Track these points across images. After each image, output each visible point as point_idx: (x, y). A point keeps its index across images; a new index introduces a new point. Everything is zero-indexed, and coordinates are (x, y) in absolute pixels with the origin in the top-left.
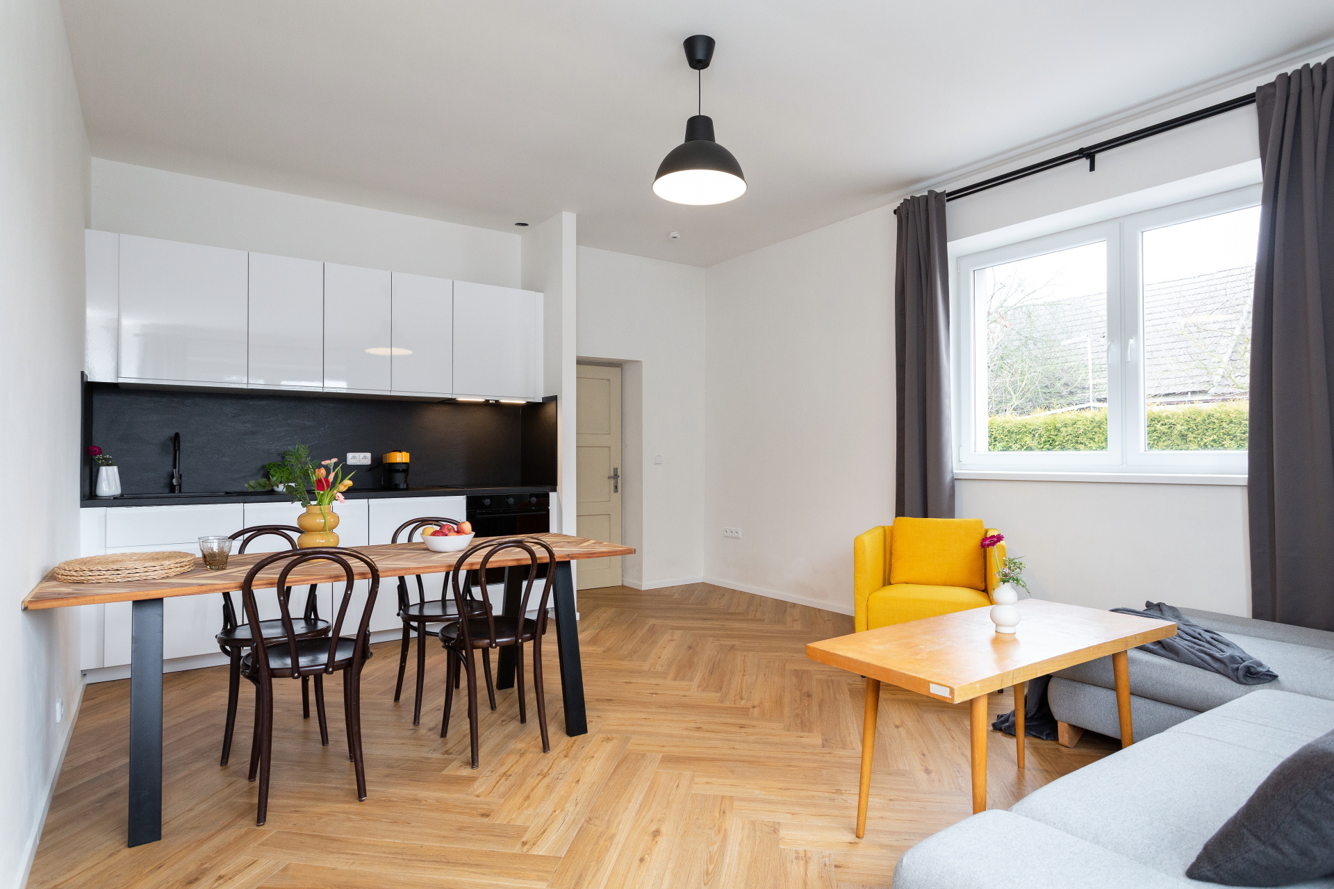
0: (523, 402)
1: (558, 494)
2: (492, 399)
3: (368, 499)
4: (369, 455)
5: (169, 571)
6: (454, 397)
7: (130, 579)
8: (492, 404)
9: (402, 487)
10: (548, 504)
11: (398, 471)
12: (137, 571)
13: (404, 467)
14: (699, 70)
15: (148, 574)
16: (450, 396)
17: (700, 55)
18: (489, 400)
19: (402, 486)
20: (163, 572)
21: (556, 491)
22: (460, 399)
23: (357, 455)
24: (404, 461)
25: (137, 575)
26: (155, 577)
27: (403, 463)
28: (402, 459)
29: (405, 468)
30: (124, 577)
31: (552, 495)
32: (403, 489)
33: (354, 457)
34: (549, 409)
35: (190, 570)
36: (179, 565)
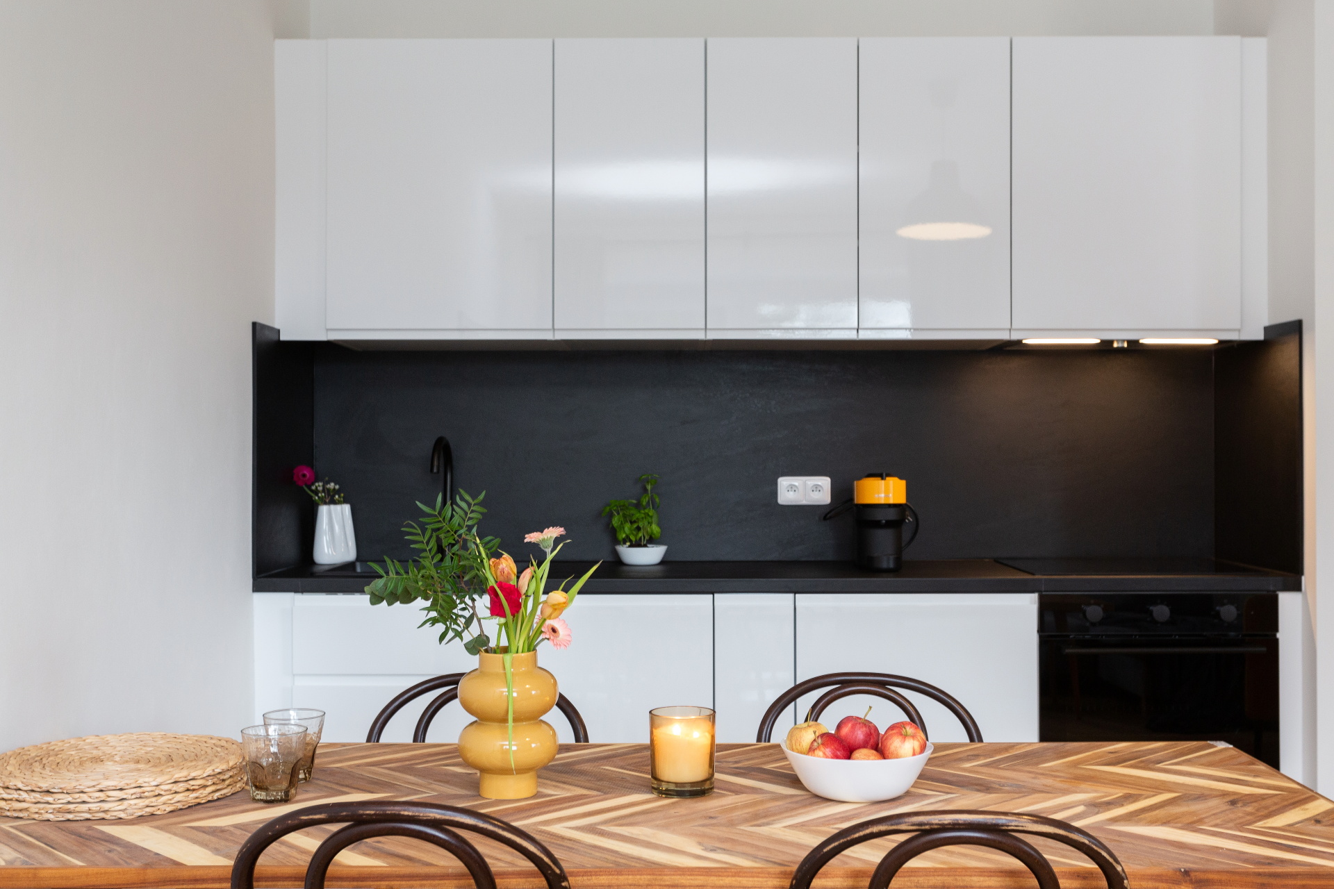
0: (1211, 341)
1: (1305, 599)
2: (1120, 338)
3: (795, 593)
4: (825, 482)
5: (154, 801)
6: (1015, 336)
7: (70, 816)
8: (1120, 351)
9: (884, 565)
10: (1274, 626)
11: (877, 524)
12: (84, 797)
13: (892, 515)
15: (106, 806)
16: (1004, 336)
18: (1111, 342)
19: (887, 562)
20: (142, 803)
21: (1297, 587)
22: (1030, 341)
23: (797, 481)
24: (891, 502)
25: (85, 807)
26: (122, 815)
27: (890, 506)
28: (887, 496)
29: (896, 516)
30: (59, 811)
31: (1288, 602)
32: (888, 571)
33: (792, 488)
34: (1283, 356)
35: (216, 796)
36: (181, 787)
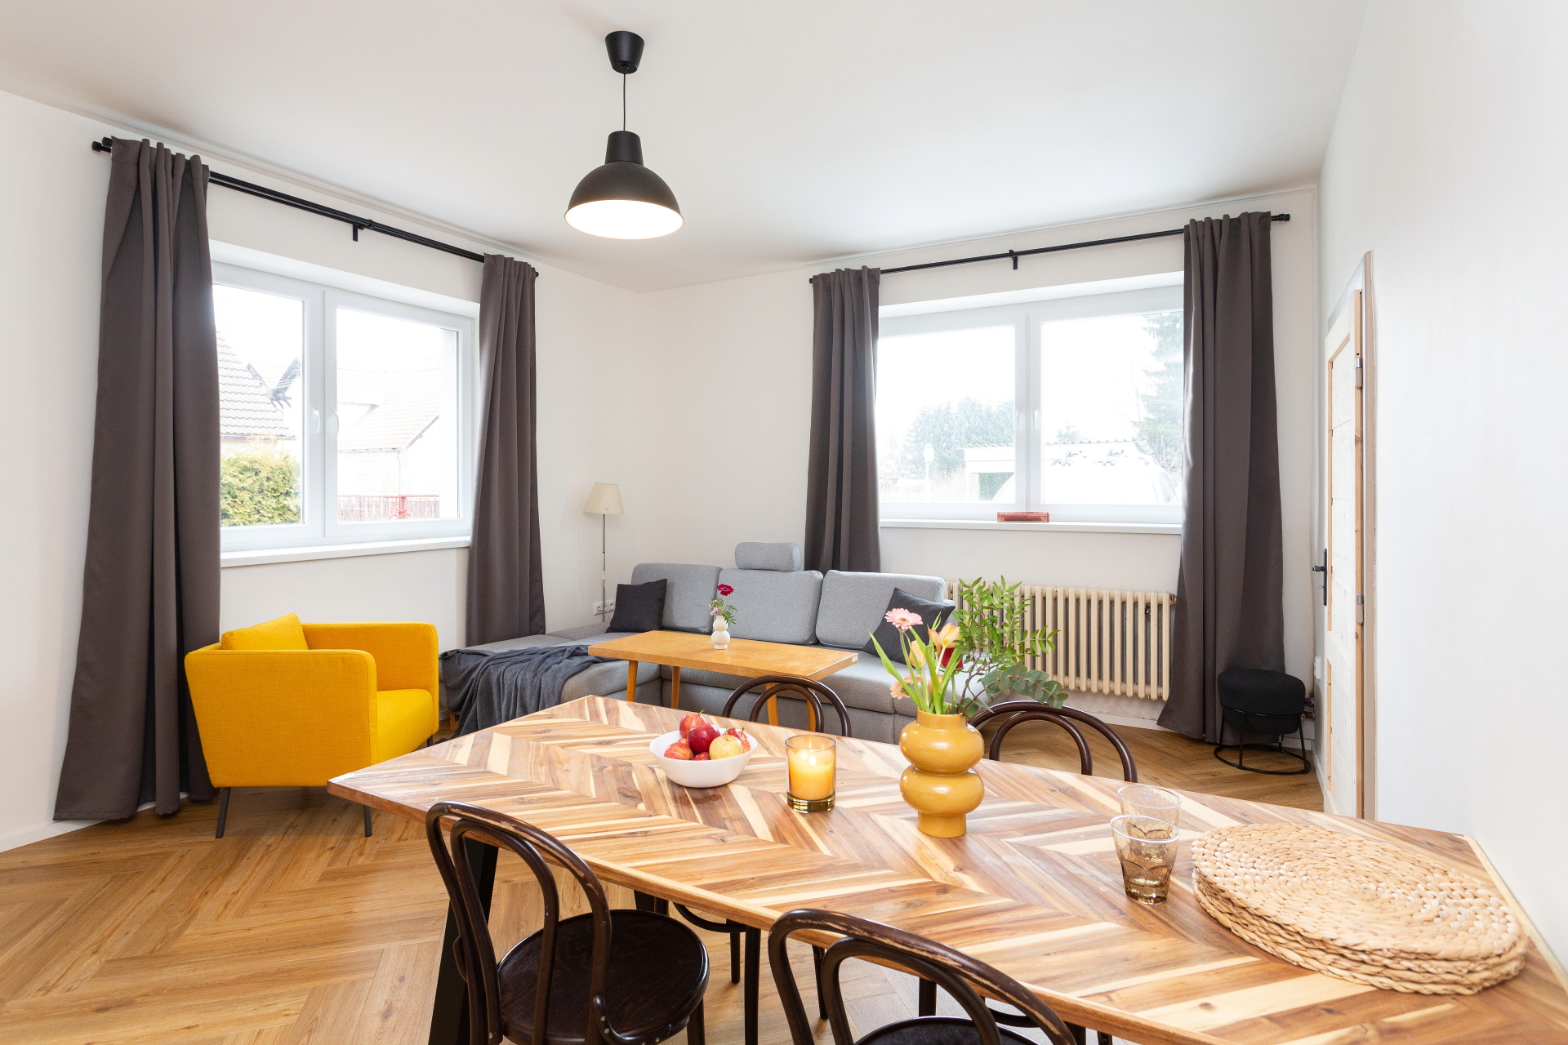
14: (625, 74)
17: (625, 55)
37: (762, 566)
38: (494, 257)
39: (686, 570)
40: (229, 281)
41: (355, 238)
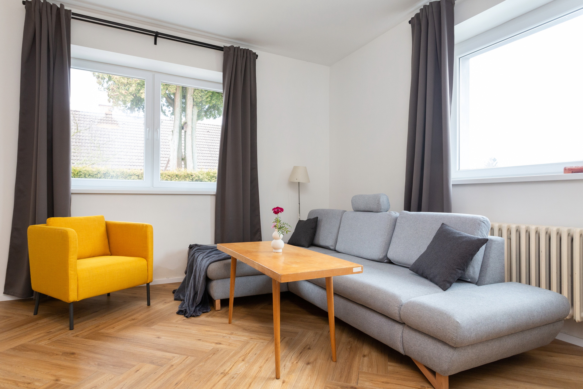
37: (364, 209)
38: (229, 48)
39: (327, 213)
40: (79, 67)
41: (155, 43)
